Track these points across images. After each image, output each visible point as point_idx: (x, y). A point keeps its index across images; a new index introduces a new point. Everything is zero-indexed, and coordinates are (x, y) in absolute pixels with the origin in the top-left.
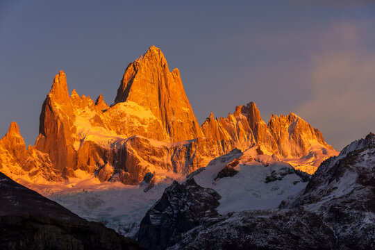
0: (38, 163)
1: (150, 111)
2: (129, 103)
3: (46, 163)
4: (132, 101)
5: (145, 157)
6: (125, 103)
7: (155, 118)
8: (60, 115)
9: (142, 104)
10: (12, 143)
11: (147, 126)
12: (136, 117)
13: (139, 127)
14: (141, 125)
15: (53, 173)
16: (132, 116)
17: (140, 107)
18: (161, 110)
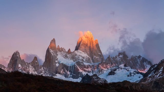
0: (43, 71)
1: (86, 54)
2: (79, 51)
3: (46, 72)
4: (80, 50)
5: (81, 69)
6: (77, 51)
7: (88, 56)
8: (52, 54)
9: (83, 52)
10: (34, 64)
11: (85, 59)
12: (81, 56)
13: (82, 59)
14: (82, 58)
15: (48, 75)
16: (79, 55)
17: (83, 53)
18: (90, 53)
